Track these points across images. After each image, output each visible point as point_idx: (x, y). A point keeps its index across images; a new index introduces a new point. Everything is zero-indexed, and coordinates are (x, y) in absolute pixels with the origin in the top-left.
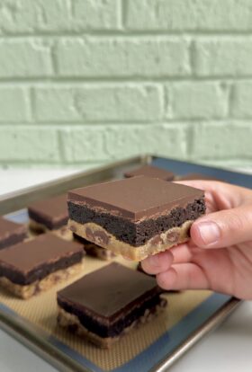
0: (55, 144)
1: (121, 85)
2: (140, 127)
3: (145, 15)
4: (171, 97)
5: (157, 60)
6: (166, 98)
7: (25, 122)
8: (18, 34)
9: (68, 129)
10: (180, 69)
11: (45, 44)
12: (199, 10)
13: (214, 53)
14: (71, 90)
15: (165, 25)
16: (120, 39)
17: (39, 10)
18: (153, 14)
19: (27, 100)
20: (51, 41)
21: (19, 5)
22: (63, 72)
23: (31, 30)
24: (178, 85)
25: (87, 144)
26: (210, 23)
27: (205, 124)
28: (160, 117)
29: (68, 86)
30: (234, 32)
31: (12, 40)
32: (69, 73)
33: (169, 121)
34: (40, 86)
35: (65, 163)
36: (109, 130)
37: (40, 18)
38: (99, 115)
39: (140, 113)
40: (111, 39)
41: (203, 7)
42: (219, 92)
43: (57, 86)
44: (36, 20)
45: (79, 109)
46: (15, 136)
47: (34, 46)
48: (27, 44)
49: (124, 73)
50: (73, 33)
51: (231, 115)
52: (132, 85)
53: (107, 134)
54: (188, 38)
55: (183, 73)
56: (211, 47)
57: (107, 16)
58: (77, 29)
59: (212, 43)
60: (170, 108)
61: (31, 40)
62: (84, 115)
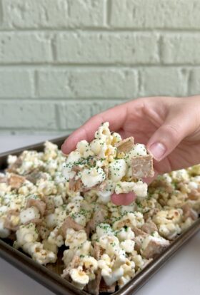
0: (53, 115)
4: (143, 80)
5: (134, 51)
6: (140, 80)
7: (30, 98)
8: (26, 29)
9: (63, 103)
10: (151, 58)
11: (47, 37)
12: (166, 13)
13: (177, 46)
14: (66, 73)
15: (140, 24)
16: (105, 34)
17: (43, 10)
18: (131, 15)
19: (32, 80)
20: (52, 35)
21: (27, 6)
22: (60, 59)
23: (36, 26)
25: (78, 115)
26: (175, 23)
28: (135, 95)
29: (64, 70)
31: (21, 34)
34: (42, 69)
35: (60, 130)
36: (95, 104)
37: (43, 16)
39: (119, 92)
40: (98, 34)
42: (181, 76)
43: (56, 70)
45: (72, 88)
46: (21, 109)
48: (33, 37)
52: (113, 70)
53: (94, 108)
54: (158, 34)
55: (153, 61)
57: (95, 16)
58: (72, 26)
61: (36, 33)
62: (76, 93)
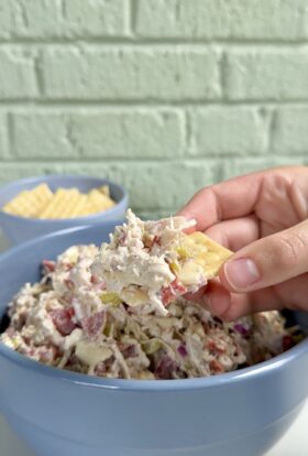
1: (129, 110)
2: (155, 165)
3: (161, 17)
24: (204, 111)
27: (238, 161)
30: (279, 42)
32: (59, 94)
33: (192, 157)
38: (101, 150)
41: (239, 8)
44: (14, 22)
47: (12, 58)
49: (132, 94)
50: (65, 40)
51: (272, 150)
56: (249, 62)
59: (250, 57)
60: (193, 140)
